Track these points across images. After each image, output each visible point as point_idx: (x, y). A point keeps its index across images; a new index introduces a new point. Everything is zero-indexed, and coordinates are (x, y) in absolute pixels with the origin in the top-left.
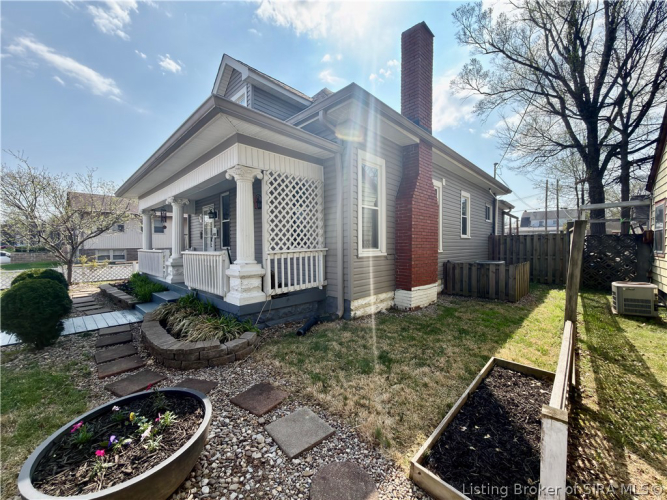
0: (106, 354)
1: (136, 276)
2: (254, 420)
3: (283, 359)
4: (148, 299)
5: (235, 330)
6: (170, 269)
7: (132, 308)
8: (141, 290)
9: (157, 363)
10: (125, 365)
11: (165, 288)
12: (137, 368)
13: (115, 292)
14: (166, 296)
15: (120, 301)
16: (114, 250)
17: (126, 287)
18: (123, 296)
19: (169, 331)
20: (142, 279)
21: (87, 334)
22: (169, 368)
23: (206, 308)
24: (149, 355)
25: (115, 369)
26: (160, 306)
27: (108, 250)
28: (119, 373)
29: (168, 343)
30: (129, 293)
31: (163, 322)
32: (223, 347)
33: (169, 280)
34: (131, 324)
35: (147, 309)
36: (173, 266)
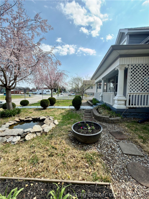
0: (86, 114)
1: (94, 99)
2: (115, 139)
3: (129, 128)
4: (95, 104)
5: (114, 115)
6: (100, 97)
7: (92, 106)
8: (94, 102)
9: (94, 118)
10: (89, 117)
11: (99, 102)
12: (91, 118)
13: (89, 102)
14: (99, 104)
15: (90, 104)
16: (91, 93)
17: (91, 101)
18: (91, 103)
19: (98, 112)
20: (95, 99)
21: (84, 109)
22: (97, 120)
23: (107, 108)
24: (93, 116)
25: (87, 117)
26: (97, 106)
27: (89, 93)
28: (88, 118)
29: (97, 114)
30: (92, 103)
31: (97, 110)
32: (110, 118)
33: (100, 100)
34: (91, 109)
35: (95, 106)
36: (101, 97)
